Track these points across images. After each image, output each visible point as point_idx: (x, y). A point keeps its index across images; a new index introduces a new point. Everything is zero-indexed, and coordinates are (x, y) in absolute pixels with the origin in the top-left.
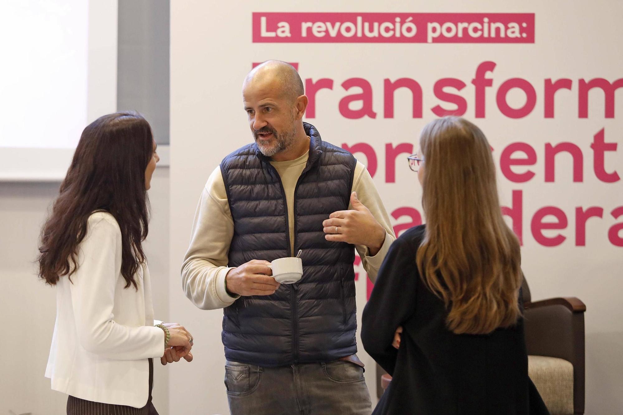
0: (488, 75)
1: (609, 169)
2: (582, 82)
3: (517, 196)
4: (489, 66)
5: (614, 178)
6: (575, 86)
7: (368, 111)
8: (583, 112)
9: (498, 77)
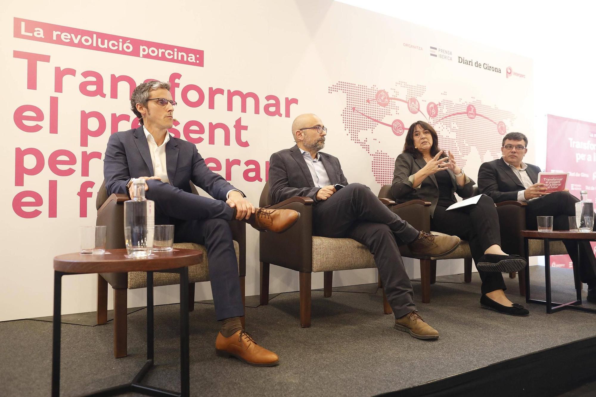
0: (177, 81)
1: (243, 140)
2: (229, 91)
4: (178, 76)
5: (246, 144)
6: (226, 93)
7: (100, 92)
8: (230, 108)
9: (183, 83)
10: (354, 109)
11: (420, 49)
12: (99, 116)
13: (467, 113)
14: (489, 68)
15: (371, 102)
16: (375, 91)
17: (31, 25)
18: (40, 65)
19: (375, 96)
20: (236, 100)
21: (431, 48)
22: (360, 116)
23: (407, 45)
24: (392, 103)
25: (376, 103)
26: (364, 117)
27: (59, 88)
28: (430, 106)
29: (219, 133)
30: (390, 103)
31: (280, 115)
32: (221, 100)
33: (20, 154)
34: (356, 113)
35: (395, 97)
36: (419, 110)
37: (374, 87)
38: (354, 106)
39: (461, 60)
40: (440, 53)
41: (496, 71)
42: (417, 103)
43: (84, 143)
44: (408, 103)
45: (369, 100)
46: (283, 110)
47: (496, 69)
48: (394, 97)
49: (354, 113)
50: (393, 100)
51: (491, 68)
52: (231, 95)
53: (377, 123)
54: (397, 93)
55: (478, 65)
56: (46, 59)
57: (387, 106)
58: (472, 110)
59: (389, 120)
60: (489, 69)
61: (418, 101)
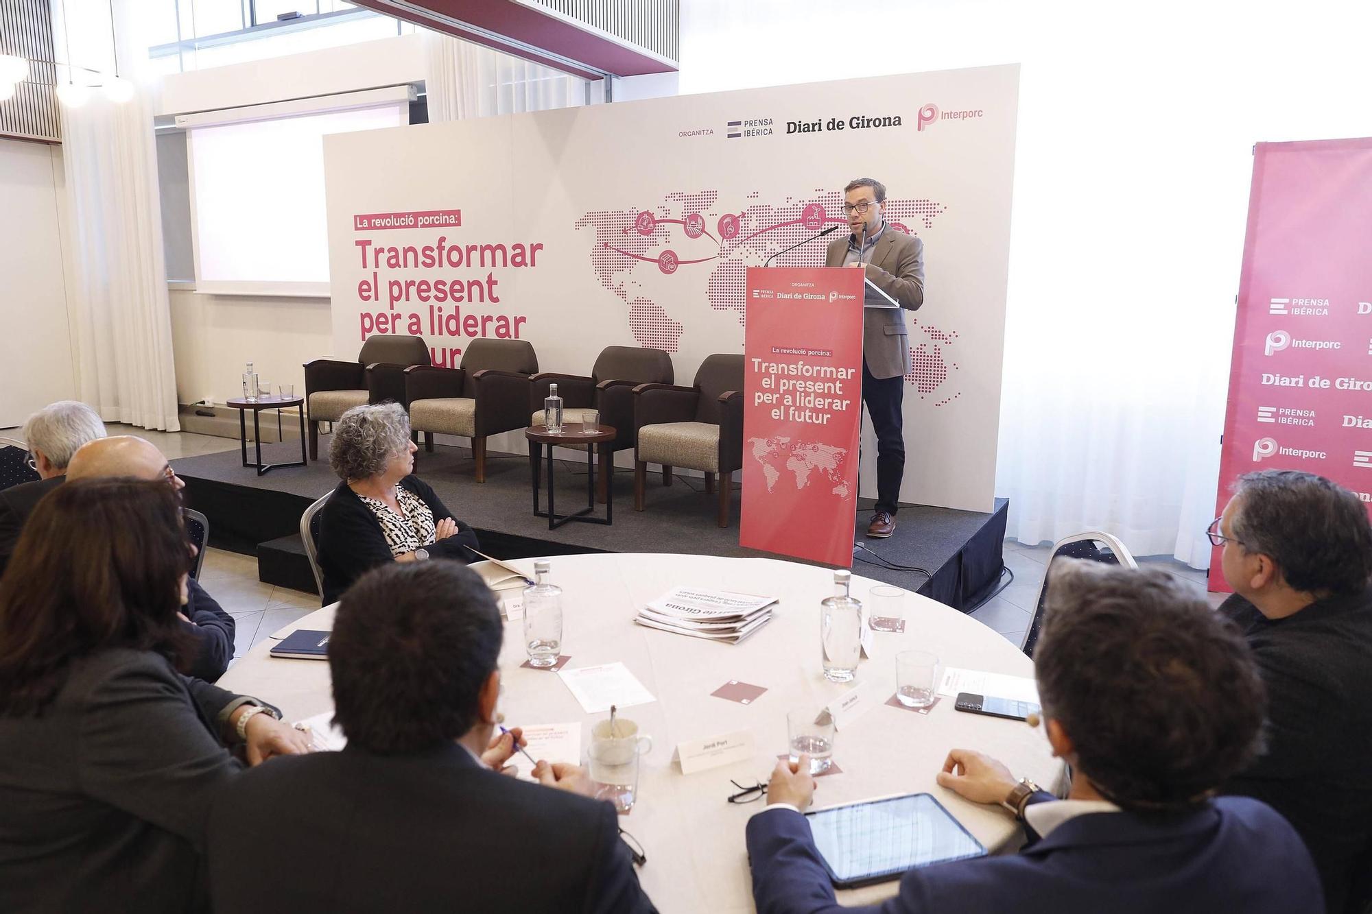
0: (443, 244)
2: (481, 246)
3: (457, 308)
4: (443, 239)
5: (495, 300)
6: (479, 249)
7: (397, 264)
8: (483, 264)
9: (447, 245)
10: (606, 245)
11: (709, 133)
12: (397, 283)
13: (803, 221)
14: (862, 123)
15: (629, 232)
16: (634, 216)
17: (362, 218)
18: (367, 247)
19: (634, 222)
20: (488, 253)
21: (730, 124)
22: (614, 253)
23: (685, 134)
24: (660, 228)
25: (636, 231)
26: (619, 253)
27: (377, 266)
28: (724, 222)
29: (475, 289)
30: (657, 228)
31: (526, 265)
32: (475, 256)
33: (363, 316)
34: (609, 250)
35: (665, 218)
36: (703, 231)
37: (634, 210)
38: (606, 241)
39: (794, 128)
40: (748, 128)
41: (887, 123)
42: (700, 221)
43: (392, 308)
44: (684, 223)
45: (627, 229)
46: (528, 260)
47: (887, 120)
48: (662, 218)
49: (607, 251)
50: (660, 224)
51: (871, 123)
52: (483, 249)
53: (637, 259)
54: (668, 212)
55: (835, 125)
56: (369, 243)
57: (652, 234)
58: (816, 213)
59: (654, 253)
60: (866, 125)
61: (701, 217)
